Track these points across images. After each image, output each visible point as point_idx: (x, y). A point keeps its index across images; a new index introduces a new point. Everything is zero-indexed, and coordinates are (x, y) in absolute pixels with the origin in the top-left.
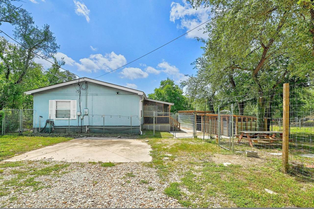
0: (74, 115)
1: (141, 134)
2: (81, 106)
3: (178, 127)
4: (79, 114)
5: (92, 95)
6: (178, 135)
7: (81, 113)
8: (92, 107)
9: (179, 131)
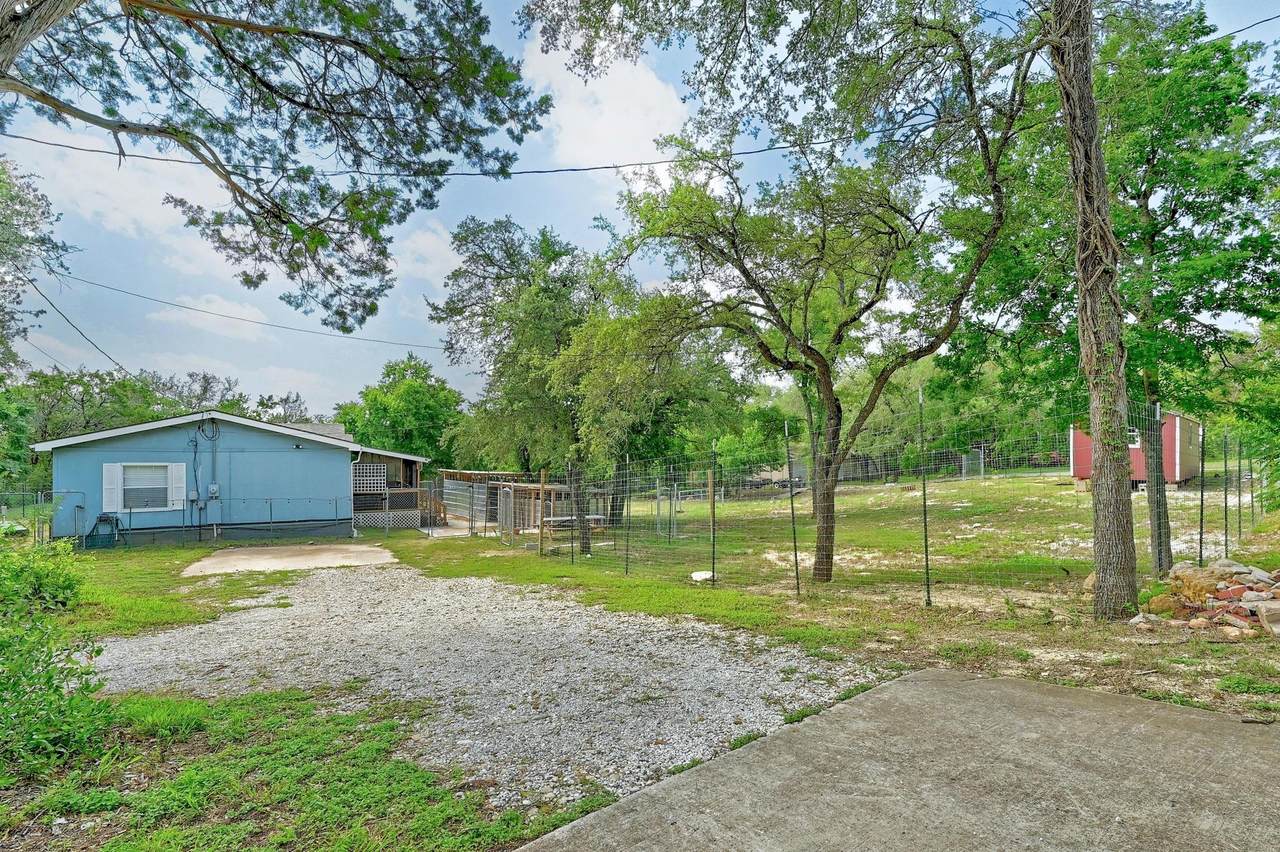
0: (177, 499)
1: (355, 535)
2: (199, 478)
3: (442, 515)
4: (193, 497)
5: (231, 451)
6: (438, 533)
7: (199, 494)
8: (230, 479)
9: (445, 525)
